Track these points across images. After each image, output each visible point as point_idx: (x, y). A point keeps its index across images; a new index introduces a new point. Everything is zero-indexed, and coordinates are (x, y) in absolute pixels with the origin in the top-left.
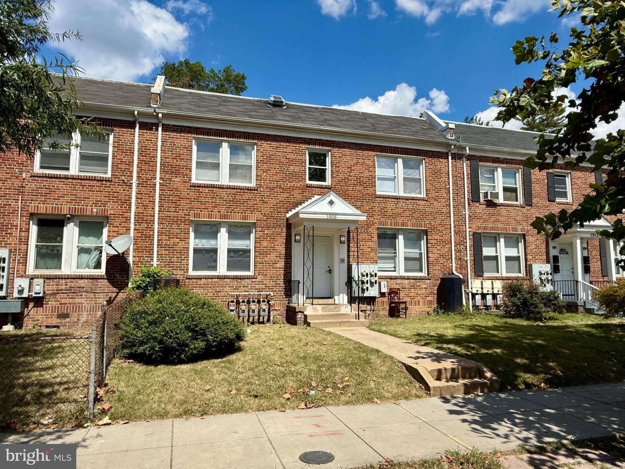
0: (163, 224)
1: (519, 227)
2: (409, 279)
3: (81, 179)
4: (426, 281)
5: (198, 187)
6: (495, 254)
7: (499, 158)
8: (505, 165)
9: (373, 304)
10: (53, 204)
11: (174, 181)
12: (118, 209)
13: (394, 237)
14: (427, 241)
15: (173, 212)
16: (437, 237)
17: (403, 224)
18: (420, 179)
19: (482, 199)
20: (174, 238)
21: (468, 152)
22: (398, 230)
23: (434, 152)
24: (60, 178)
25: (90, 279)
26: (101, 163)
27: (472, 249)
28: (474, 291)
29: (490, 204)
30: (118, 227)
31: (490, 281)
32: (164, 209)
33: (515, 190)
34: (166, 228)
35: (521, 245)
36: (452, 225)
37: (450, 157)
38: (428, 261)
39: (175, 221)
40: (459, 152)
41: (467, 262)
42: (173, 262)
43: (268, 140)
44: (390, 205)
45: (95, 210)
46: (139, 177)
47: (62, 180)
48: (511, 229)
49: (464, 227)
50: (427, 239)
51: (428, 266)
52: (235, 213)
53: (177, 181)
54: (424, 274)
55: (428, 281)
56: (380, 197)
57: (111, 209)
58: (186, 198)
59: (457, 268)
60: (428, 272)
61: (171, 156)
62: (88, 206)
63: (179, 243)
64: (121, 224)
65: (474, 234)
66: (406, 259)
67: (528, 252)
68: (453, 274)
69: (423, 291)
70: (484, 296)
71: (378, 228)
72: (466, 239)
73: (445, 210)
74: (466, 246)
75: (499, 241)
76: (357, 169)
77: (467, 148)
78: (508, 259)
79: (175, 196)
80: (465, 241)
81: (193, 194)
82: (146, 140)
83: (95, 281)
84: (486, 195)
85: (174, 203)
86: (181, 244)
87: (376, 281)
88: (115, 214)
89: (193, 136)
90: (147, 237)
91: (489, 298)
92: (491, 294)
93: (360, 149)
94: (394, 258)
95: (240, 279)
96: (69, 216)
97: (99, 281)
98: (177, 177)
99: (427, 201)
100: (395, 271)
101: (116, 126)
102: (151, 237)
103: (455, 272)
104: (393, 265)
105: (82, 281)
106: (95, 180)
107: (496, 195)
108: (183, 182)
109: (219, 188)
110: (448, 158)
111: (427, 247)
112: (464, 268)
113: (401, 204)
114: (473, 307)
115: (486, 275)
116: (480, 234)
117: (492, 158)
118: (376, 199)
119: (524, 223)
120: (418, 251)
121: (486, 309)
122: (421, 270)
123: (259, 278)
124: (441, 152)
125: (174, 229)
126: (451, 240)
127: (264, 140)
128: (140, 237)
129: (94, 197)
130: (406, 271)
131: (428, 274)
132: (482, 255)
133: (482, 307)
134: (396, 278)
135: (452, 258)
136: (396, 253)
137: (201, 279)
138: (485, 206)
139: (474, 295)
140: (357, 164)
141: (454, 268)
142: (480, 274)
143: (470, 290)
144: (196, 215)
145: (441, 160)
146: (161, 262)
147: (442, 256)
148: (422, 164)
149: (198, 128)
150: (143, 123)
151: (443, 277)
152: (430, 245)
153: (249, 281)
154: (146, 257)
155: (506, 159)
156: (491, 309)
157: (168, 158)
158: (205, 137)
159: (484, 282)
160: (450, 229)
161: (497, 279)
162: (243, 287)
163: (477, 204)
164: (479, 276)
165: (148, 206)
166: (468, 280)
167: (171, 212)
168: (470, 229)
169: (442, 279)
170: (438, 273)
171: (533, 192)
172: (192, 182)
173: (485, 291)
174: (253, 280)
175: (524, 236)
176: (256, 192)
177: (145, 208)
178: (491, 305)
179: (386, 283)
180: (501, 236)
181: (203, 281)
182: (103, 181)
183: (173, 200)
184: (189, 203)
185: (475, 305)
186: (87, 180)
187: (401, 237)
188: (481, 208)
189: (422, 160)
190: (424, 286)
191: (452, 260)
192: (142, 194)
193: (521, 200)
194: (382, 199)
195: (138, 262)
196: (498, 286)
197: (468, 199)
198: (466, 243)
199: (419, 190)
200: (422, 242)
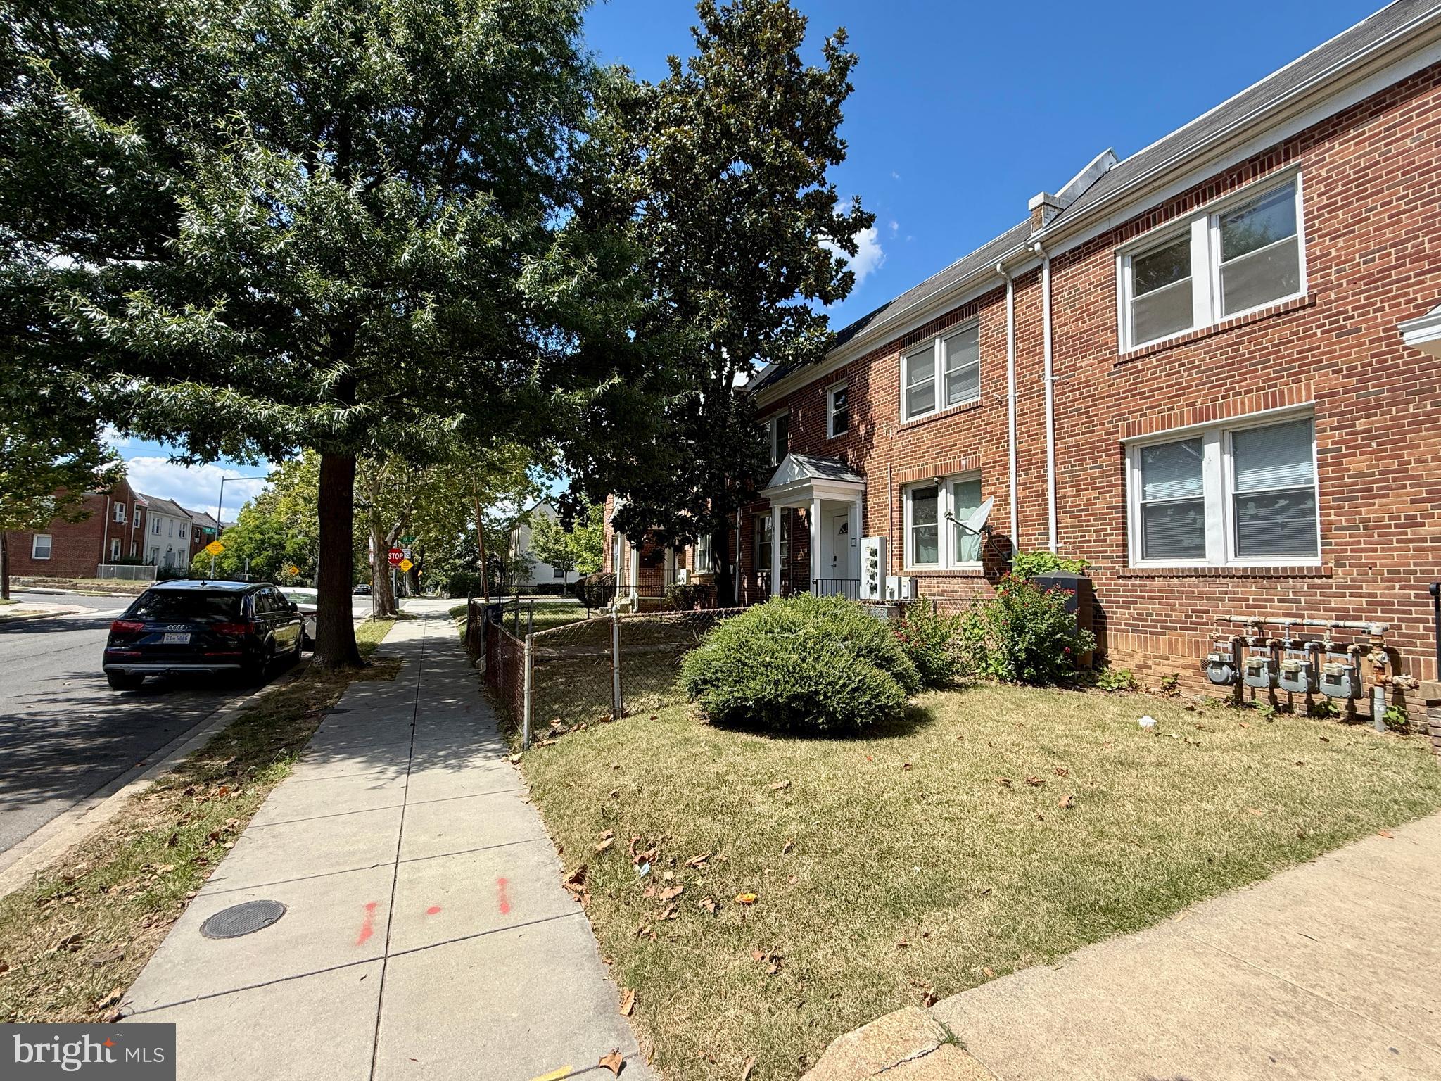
0: (1065, 463)
3: (945, 417)
5: (1131, 361)
10: (919, 466)
11: (1081, 367)
12: (994, 453)
15: (1083, 434)
20: (1087, 489)
24: (924, 424)
25: (965, 577)
26: (970, 381)
30: (995, 484)
32: (1066, 432)
34: (1072, 472)
39: (1089, 452)
42: (1090, 541)
45: (963, 462)
46: (1018, 384)
47: (926, 426)
53: (1087, 366)
57: (985, 455)
58: (1108, 397)
61: (1071, 317)
62: (954, 458)
63: (1098, 498)
64: (998, 479)
79: (1084, 398)
81: (1121, 383)
82: (1027, 308)
83: (970, 581)
85: (1083, 413)
86: (1105, 501)
88: (990, 463)
89: (1114, 248)
90: (1039, 496)
96: (936, 479)
97: (975, 580)
98: (1085, 356)
101: (982, 308)
102: (1044, 493)
106: (961, 412)
108: (1099, 363)
123: (1340, 575)
125: (1087, 469)
127: (1331, 136)
128: (1027, 497)
129: (965, 439)
144: (1135, 428)
146: (1065, 543)
149: (1125, 225)
150: (1020, 278)
153: (1303, 585)
154: (1039, 534)
157: (1066, 324)
158: (1141, 235)
162: (1280, 601)
165: (1037, 434)
167: (1078, 435)
172: (1121, 353)
174: (1317, 581)
176: (1309, 310)
177: (1032, 440)
182: (970, 410)
183: (1080, 409)
184: (1114, 406)
186: (951, 415)
192: (1026, 414)
195: (1027, 545)
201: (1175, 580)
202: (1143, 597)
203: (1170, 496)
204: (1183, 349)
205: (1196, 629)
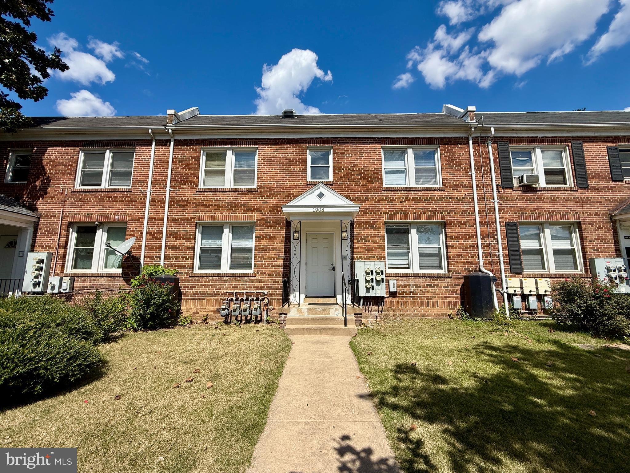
0: (172, 226)
1: (571, 215)
2: (425, 277)
3: (108, 192)
4: (446, 279)
5: (203, 192)
6: (538, 248)
7: (537, 137)
8: (545, 145)
9: (381, 305)
10: (86, 214)
11: (183, 188)
12: (135, 216)
13: (406, 232)
14: (446, 235)
15: (181, 215)
16: (458, 230)
17: (415, 217)
18: (436, 168)
19: (516, 184)
20: (180, 239)
21: (493, 132)
22: (410, 223)
23: (451, 138)
24: (92, 192)
25: (109, 277)
26: (125, 177)
27: (505, 241)
28: (511, 291)
29: (528, 189)
30: (135, 231)
31: (533, 280)
32: (174, 213)
33: (561, 172)
34: (174, 231)
35: (576, 236)
36: (477, 216)
37: (471, 142)
38: (447, 257)
39: (183, 223)
40: (482, 135)
41: (499, 257)
42: (179, 261)
43: (269, 144)
44: (399, 198)
45: (117, 217)
46: (153, 187)
47: (94, 193)
48: (559, 217)
49: (493, 217)
50: (446, 233)
51: (448, 262)
52: (236, 213)
53: (185, 188)
54: (444, 271)
55: (449, 279)
56: (387, 189)
57: (130, 216)
58: (193, 203)
59: (486, 264)
60: (448, 269)
61: (181, 166)
62: (111, 214)
63: (184, 243)
64: (137, 229)
65: (507, 224)
66: (421, 255)
67: (586, 243)
68: (481, 271)
69: (443, 291)
70: (525, 298)
71: (386, 223)
72: (496, 230)
73: (467, 199)
74: (497, 239)
75: (543, 232)
76: (361, 164)
77: (492, 129)
78: (557, 252)
79: (183, 201)
80: (495, 233)
81: (198, 199)
82: (161, 154)
83: (113, 279)
84: (521, 179)
85: (182, 207)
86: (187, 245)
87: (383, 279)
88: (133, 220)
89: (201, 147)
90: (157, 239)
91: (533, 300)
92: (535, 295)
93: (364, 143)
94: (407, 254)
95: (240, 277)
96: (97, 223)
97: (116, 279)
98: (185, 184)
99: (444, 190)
100: (409, 268)
101: (137, 145)
102: (160, 239)
103: (483, 269)
104: (406, 262)
105: (103, 279)
106: (118, 192)
107: (536, 178)
108: (191, 188)
109: (222, 191)
110: (468, 144)
111: (446, 241)
112: (496, 264)
113: (413, 195)
114: (510, 310)
115: (526, 272)
116: (515, 224)
117: (526, 137)
118: (383, 192)
119: (578, 209)
120: (436, 246)
121: (529, 314)
122: (441, 267)
123: (258, 276)
124: (460, 137)
125: (181, 231)
126: (476, 232)
127: (265, 144)
128: (152, 239)
129: (118, 206)
130: (421, 268)
131: (449, 271)
132: (519, 248)
133: (522, 311)
134: (408, 276)
135: (478, 253)
136: (409, 249)
137: (203, 277)
138: (521, 192)
139: (510, 297)
140: (361, 158)
141: (481, 264)
142: (518, 271)
143: (505, 289)
144: (200, 218)
145: (460, 146)
146: (168, 261)
147: (466, 250)
148: (437, 153)
149: (206, 140)
150: (159, 140)
151: (468, 275)
152: (449, 239)
153: (248, 279)
154: (156, 257)
155: (546, 137)
156: (536, 313)
157: (178, 168)
158: (211, 147)
159: (524, 281)
160: (475, 220)
161: (543, 276)
162: (242, 285)
163: (510, 191)
164: (517, 274)
165: (160, 211)
166: (501, 278)
167: (179, 216)
168: (501, 220)
169: (465, 277)
170: (461, 269)
171: (589, 172)
172: (199, 187)
173: (526, 292)
174: (252, 278)
175: (579, 225)
176: (256, 193)
177: (157, 214)
178: (537, 308)
179: (395, 282)
180: (545, 225)
181: (205, 279)
182: (125, 192)
183: (181, 205)
184: (195, 207)
185: (513, 309)
186: (112, 192)
187: (414, 232)
188: (515, 195)
189: (437, 149)
190: (443, 285)
191: (478, 255)
192: (156, 201)
193: (571, 182)
194: (389, 192)
195: (148, 261)
196: (545, 286)
197: (497, 185)
198: (497, 235)
199: (434, 180)
200: (441, 235)
201: (211, 278)
202: (198, 285)
203: (210, 246)
204: (221, 193)
205: (216, 296)
